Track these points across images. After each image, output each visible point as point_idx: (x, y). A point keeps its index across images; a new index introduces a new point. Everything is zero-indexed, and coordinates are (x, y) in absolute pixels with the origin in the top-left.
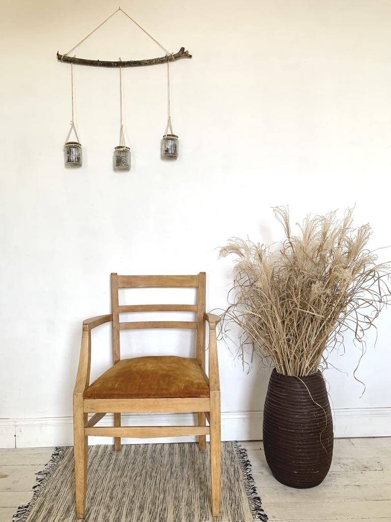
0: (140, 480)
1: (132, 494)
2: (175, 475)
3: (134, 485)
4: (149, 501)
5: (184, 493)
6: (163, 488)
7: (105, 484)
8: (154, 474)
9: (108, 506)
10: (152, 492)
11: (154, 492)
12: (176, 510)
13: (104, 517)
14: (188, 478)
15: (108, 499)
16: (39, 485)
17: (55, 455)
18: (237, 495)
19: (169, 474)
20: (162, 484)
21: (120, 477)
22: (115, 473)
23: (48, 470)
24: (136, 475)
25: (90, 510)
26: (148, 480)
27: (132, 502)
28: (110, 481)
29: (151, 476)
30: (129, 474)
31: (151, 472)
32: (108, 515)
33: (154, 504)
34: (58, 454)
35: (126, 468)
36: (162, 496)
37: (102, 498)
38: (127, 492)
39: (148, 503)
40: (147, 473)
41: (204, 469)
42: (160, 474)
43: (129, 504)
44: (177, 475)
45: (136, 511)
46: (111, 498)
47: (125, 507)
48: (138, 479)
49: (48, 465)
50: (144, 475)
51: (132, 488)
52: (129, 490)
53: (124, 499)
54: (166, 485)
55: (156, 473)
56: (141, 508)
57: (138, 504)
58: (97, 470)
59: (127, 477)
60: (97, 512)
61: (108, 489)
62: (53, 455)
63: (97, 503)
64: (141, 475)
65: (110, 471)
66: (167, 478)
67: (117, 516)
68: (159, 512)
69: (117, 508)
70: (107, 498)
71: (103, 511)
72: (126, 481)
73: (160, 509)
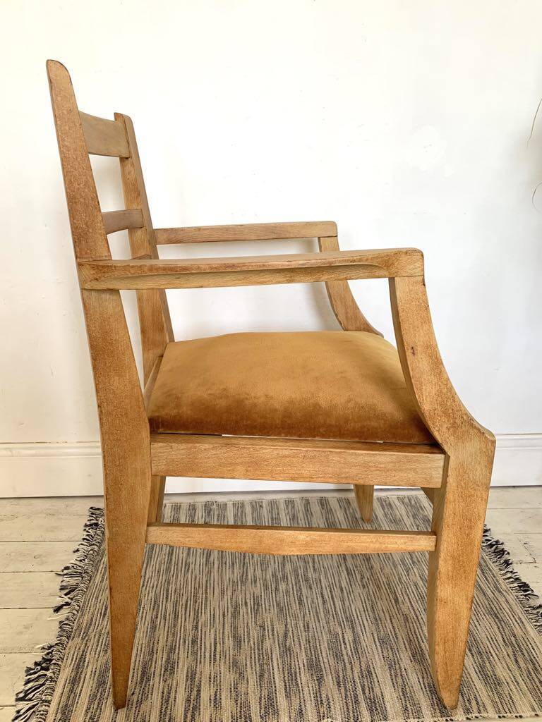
0: (288, 591)
1: (279, 628)
2: (359, 577)
3: (278, 605)
4: (324, 646)
5: (396, 626)
6: (345, 613)
7: (214, 599)
8: (310, 574)
9: (235, 664)
10: (323, 622)
11: (328, 623)
12: (396, 675)
13: (234, 694)
14: (389, 585)
15: (231, 643)
16: (67, 604)
17: (91, 525)
18: (518, 631)
19: (344, 575)
20: (338, 603)
21: (242, 582)
22: (228, 575)
23: (82, 564)
24: (274, 575)
25: (198, 676)
26: (304, 591)
27: (286, 651)
28: (223, 593)
29: (307, 580)
30: (259, 573)
31: (306, 569)
32: (242, 688)
33: (338, 656)
34: (96, 524)
35: (247, 560)
36: (349, 636)
37: (215, 640)
38: (268, 623)
39: (324, 655)
40: (295, 571)
41: (414, 562)
42: (326, 574)
43: (282, 657)
44: (362, 577)
45: (304, 677)
46: (238, 641)
47: (275, 667)
48: (282, 587)
49: (80, 553)
50: (291, 577)
51: (274, 611)
52: (270, 615)
53: (268, 643)
54: (347, 603)
55: (315, 570)
56: (314, 667)
57: (303, 658)
58: (187, 564)
59: (255, 582)
60: (214, 679)
61: (224, 615)
62: (86, 526)
63: (207, 655)
64: (285, 577)
65: (216, 566)
66: (344, 584)
67: (265, 692)
68: (357, 680)
69: (258, 669)
70: (226, 640)
71: (228, 678)
72: (257, 592)
73: (357, 670)
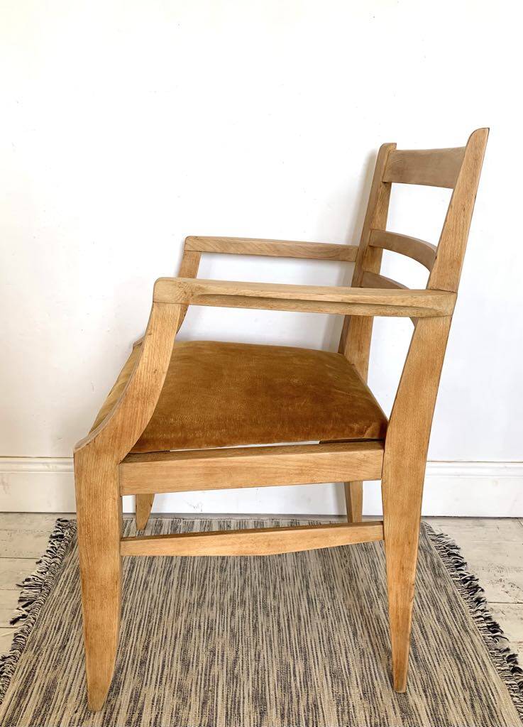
0: (243, 617)
1: (229, 653)
2: (319, 606)
3: (232, 631)
4: (273, 678)
5: (350, 660)
6: (299, 643)
7: (168, 620)
8: (270, 600)
9: (180, 688)
10: (276, 651)
11: (280, 652)
12: (343, 712)
13: (174, 719)
14: (349, 617)
15: (179, 667)
16: (24, 616)
17: (56, 537)
18: (479, 675)
19: (304, 603)
20: (294, 632)
21: (198, 604)
22: (185, 595)
23: (42, 577)
24: (232, 599)
25: (141, 698)
26: (261, 618)
27: (234, 678)
28: (178, 614)
29: (265, 607)
30: (216, 596)
31: (265, 596)
32: (183, 713)
33: (286, 688)
34: (62, 536)
35: (207, 582)
36: (300, 667)
37: (164, 662)
38: (218, 649)
39: (271, 686)
40: (255, 597)
41: (379, 594)
42: (285, 601)
43: (228, 684)
44: (323, 607)
45: (247, 707)
46: (186, 665)
47: (220, 694)
48: (239, 612)
49: (43, 564)
50: (249, 603)
51: (227, 635)
52: (221, 641)
53: (216, 669)
54: (303, 633)
55: (274, 597)
56: (259, 699)
57: (248, 688)
58: (146, 583)
59: (212, 604)
60: (157, 702)
61: (176, 638)
62: (52, 537)
63: (154, 677)
64: (243, 602)
65: (175, 586)
66: (303, 613)
67: (205, 720)
68: (302, 713)
69: (202, 695)
70: (175, 664)
71: (170, 702)
72: (213, 616)
73: (303, 703)
